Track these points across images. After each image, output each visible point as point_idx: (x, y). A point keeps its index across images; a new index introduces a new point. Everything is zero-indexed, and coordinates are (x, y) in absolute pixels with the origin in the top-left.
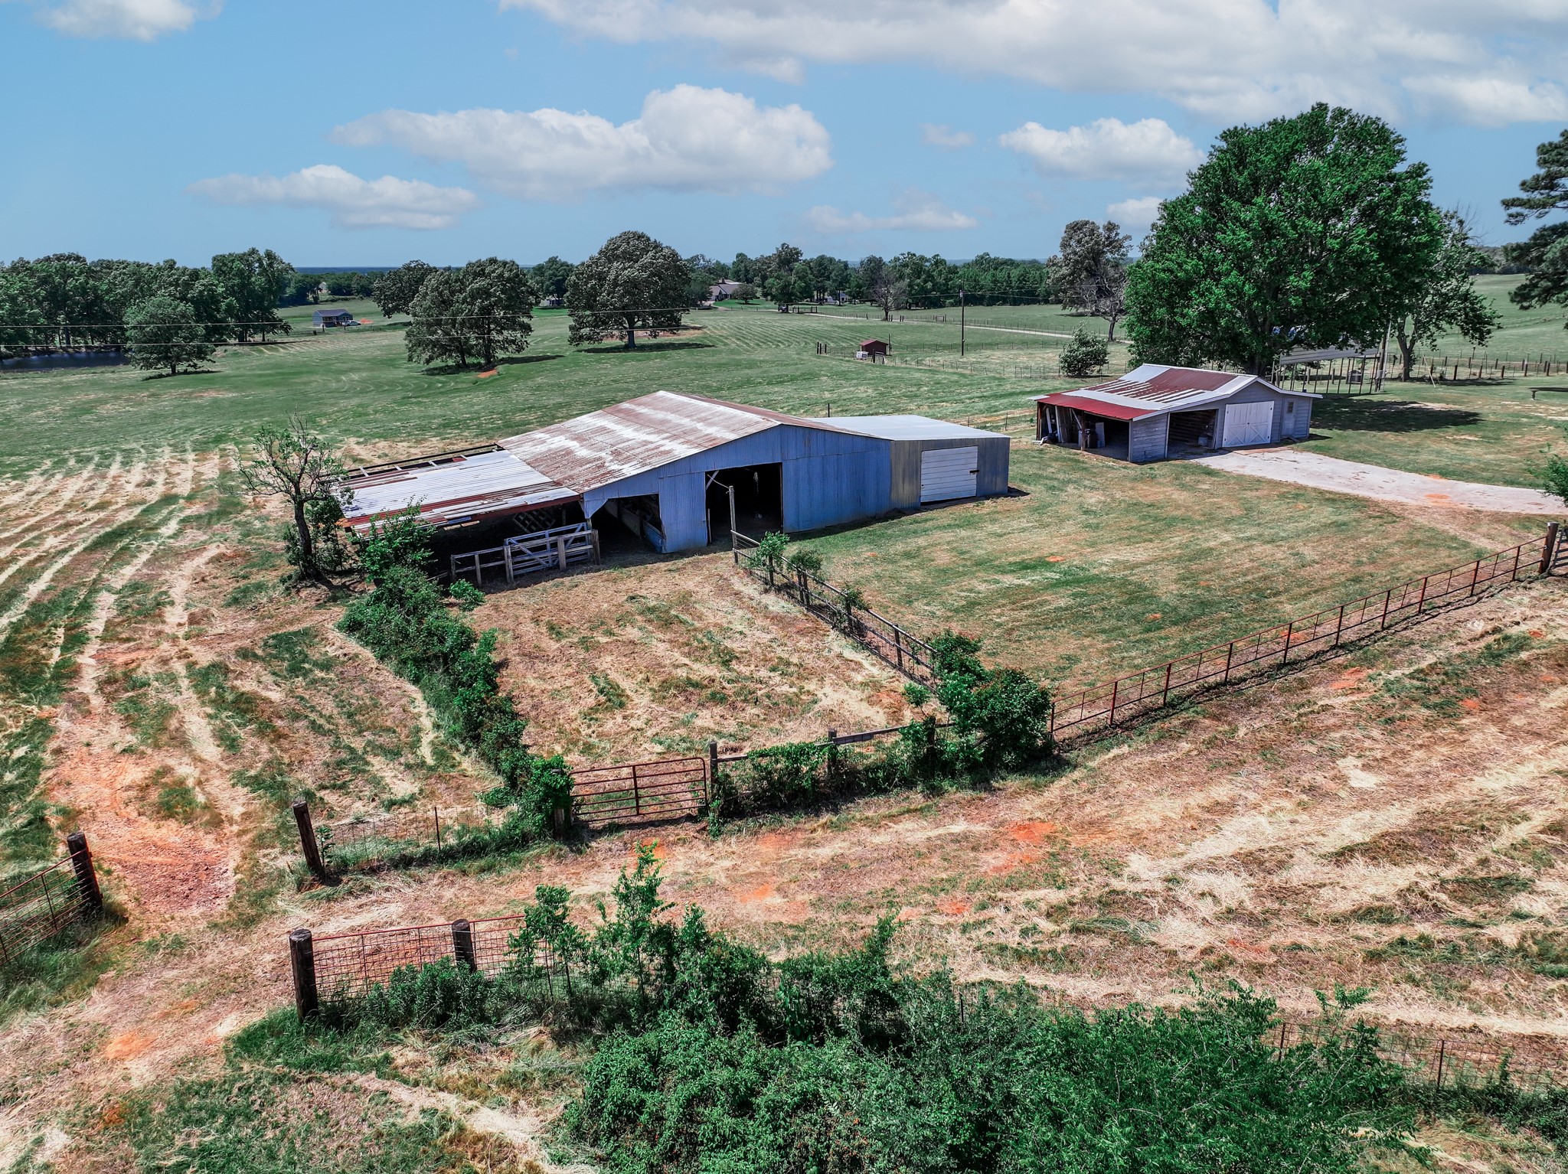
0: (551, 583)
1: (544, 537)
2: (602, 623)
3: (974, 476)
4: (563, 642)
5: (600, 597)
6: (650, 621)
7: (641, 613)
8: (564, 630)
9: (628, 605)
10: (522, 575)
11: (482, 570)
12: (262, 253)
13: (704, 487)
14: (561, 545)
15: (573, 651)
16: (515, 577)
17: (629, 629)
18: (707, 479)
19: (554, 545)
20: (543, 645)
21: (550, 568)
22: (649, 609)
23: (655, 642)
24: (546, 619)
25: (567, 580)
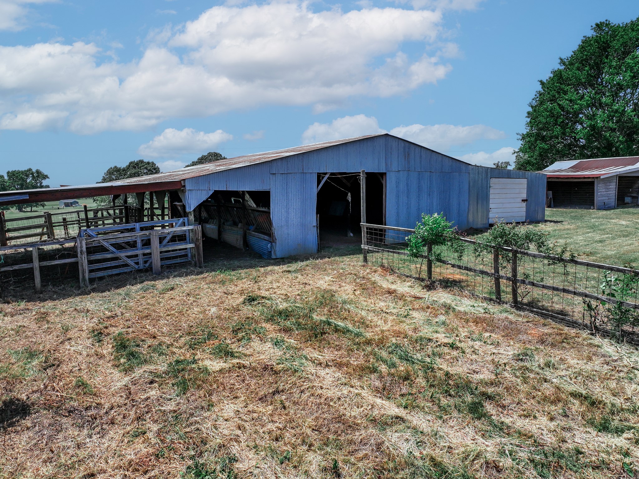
0: (139, 286)
1: (133, 230)
2: (211, 336)
3: (524, 204)
4: (138, 372)
5: (205, 300)
6: (286, 330)
7: (271, 319)
8: (144, 350)
9: (247, 310)
10: (101, 278)
11: (41, 268)
12: (34, 170)
13: (314, 190)
14: (155, 242)
15: (153, 393)
16: (92, 281)
17: (256, 344)
18: (319, 182)
19: (147, 243)
20: (97, 381)
21: (139, 271)
22: (280, 313)
23: (311, 368)
24: (115, 331)
25: (160, 284)
